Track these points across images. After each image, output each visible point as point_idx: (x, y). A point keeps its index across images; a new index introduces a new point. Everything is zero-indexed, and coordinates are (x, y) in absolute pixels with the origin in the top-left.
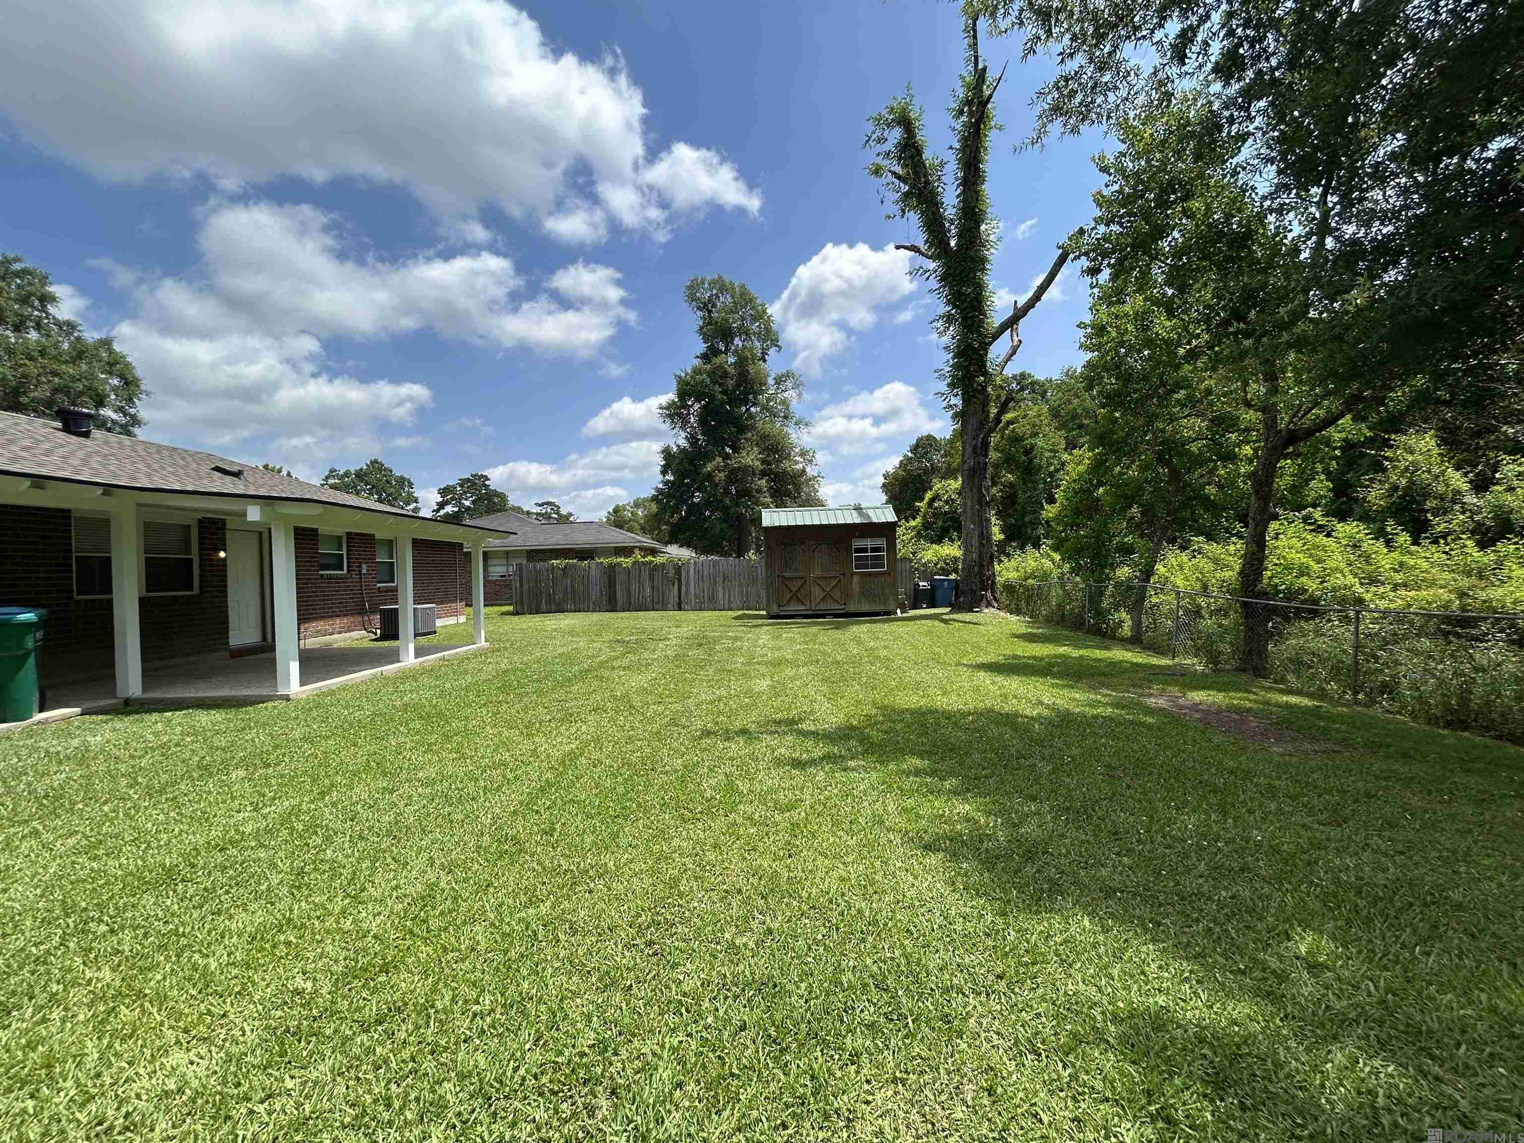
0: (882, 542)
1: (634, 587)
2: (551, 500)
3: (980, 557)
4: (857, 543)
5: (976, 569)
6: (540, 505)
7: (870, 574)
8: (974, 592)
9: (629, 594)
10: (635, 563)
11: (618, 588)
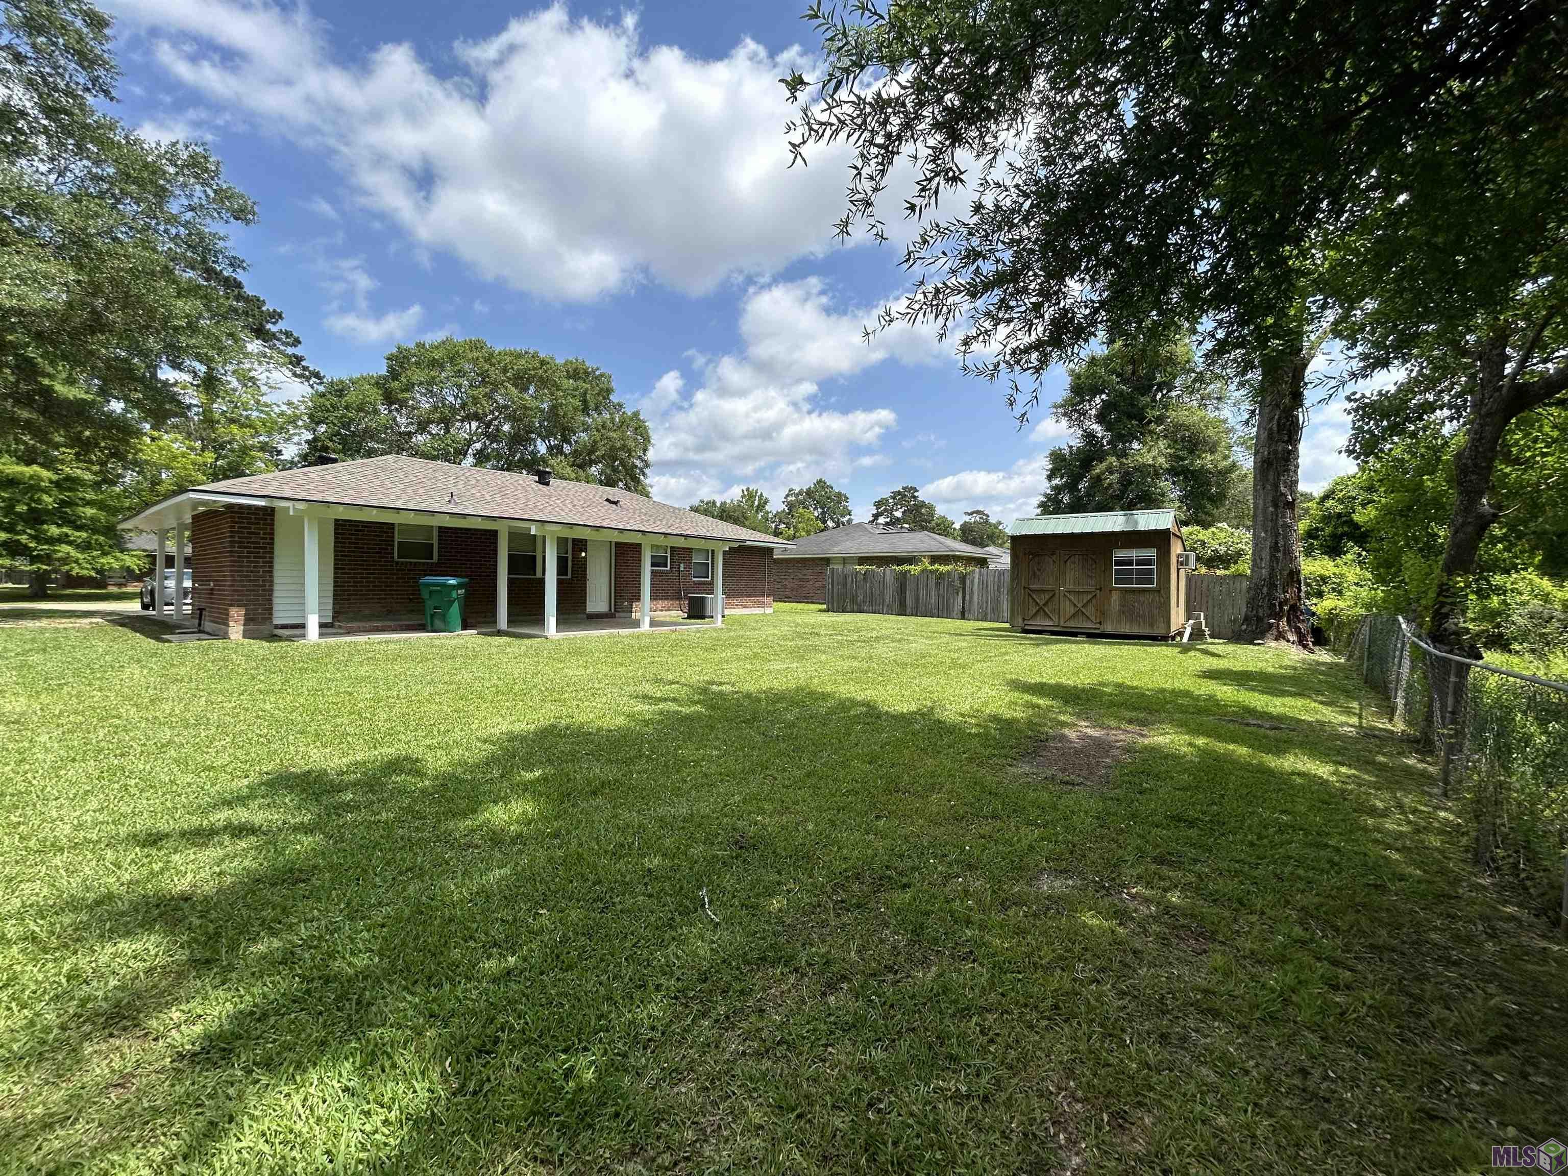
0: (1151, 553)
1: (922, 593)
2: (981, 509)
3: (1272, 575)
4: (1120, 554)
5: (1265, 590)
6: (971, 514)
7: (1133, 591)
8: (1260, 619)
9: (917, 599)
10: (924, 571)
11: (908, 593)
